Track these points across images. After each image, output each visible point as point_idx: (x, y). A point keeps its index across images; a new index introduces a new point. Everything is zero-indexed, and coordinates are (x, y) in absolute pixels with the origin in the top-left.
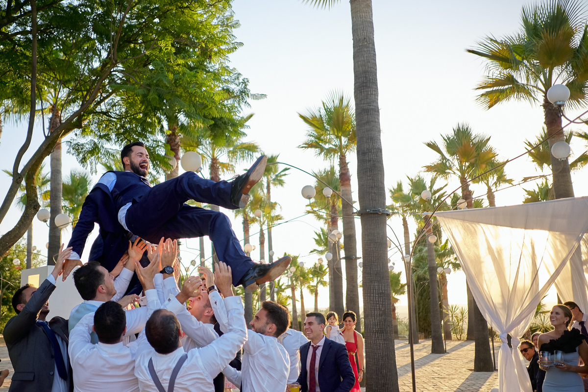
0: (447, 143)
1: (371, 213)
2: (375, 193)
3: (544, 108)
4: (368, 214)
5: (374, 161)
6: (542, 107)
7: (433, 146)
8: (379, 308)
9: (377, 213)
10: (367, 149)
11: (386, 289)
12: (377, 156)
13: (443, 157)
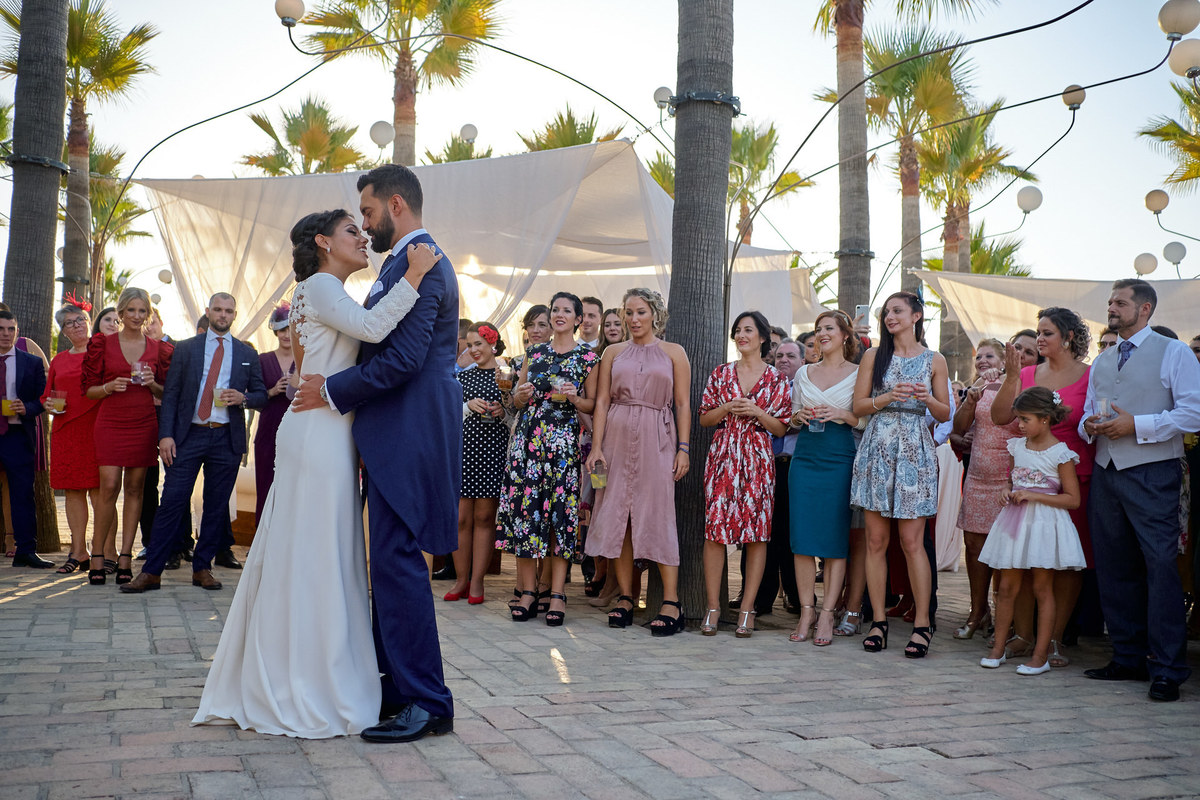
0: (290, 124)
1: (31, 163)
2: (40, 131)
3: (396, 77)
4: (24, 162)
5: (46, 77)
6: (393, 75)
7: (262, 123)
8: (27, 319)
9: (41, 165)
10: (36, 55)
11: (43, 289)
12: (52, 70)
13: (279, 146)
